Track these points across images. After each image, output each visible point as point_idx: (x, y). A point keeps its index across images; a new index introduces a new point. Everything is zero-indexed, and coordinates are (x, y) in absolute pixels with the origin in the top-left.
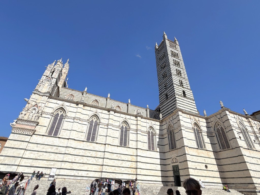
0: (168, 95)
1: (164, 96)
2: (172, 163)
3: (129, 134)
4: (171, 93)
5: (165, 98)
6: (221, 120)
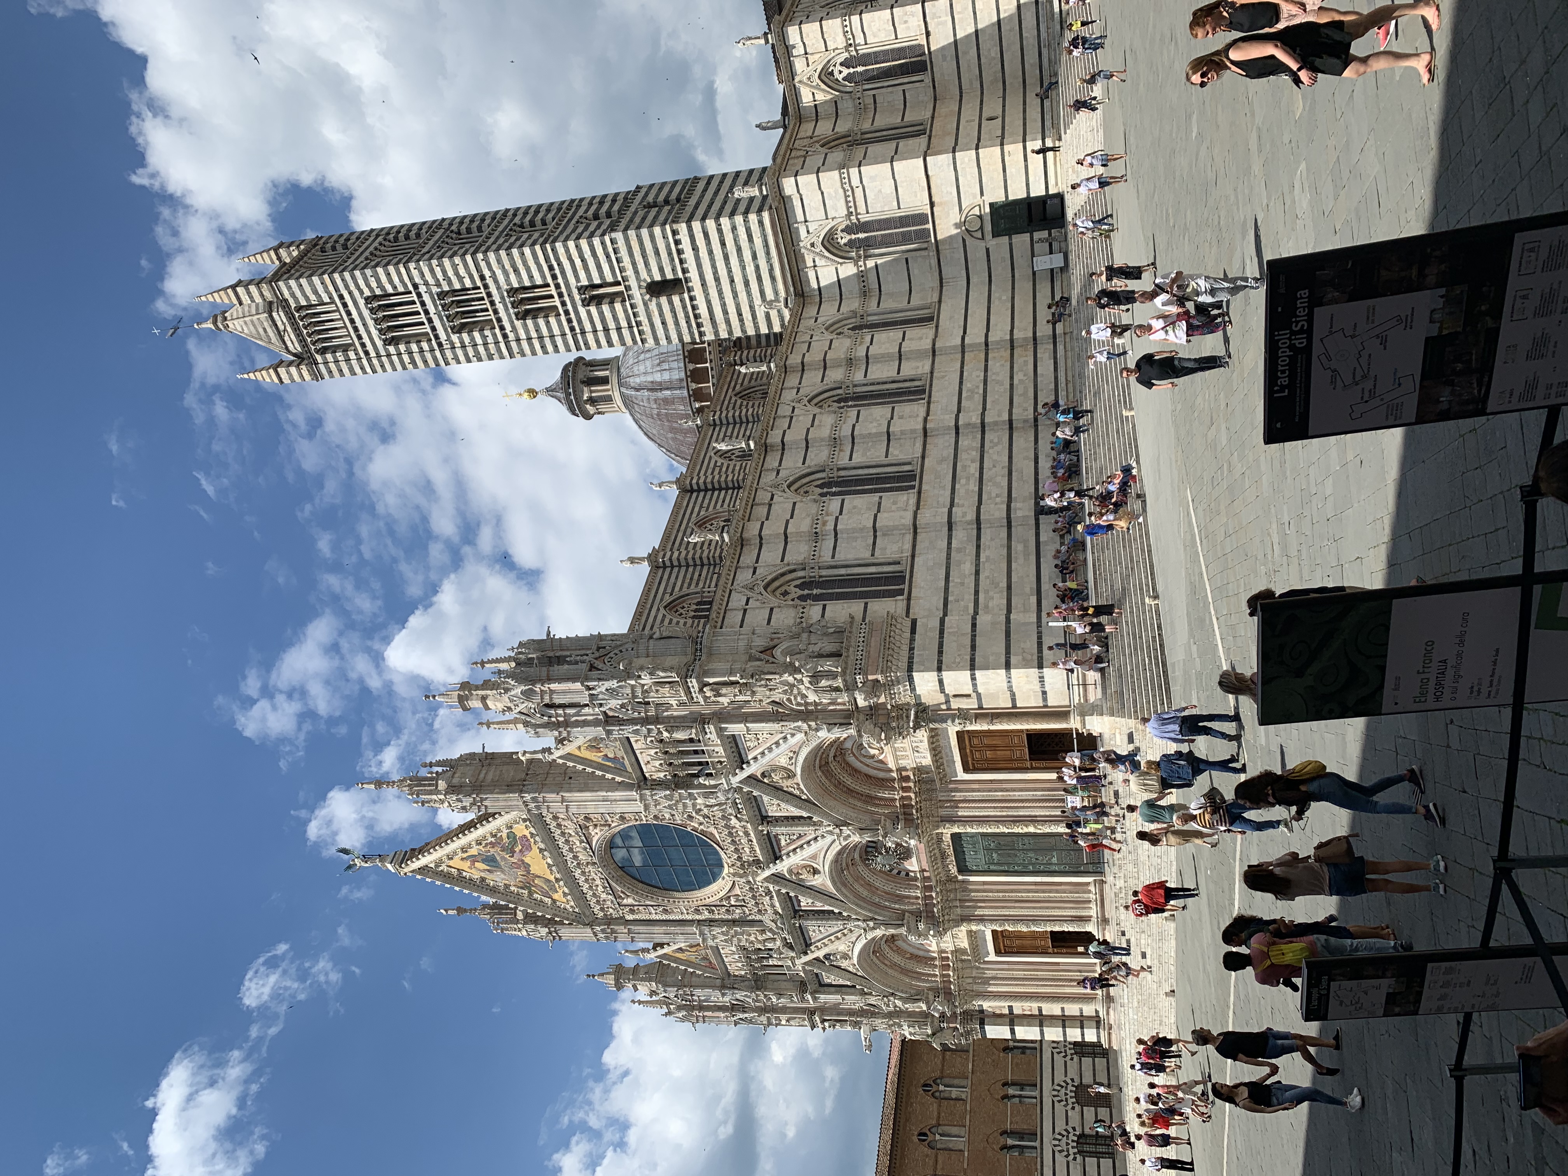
0: (658, 278)
1: (659, 307)
2: (983, 238)
3: (872, 384)
4: (657, 253)
5: (671, 303)
6: (817, 56)
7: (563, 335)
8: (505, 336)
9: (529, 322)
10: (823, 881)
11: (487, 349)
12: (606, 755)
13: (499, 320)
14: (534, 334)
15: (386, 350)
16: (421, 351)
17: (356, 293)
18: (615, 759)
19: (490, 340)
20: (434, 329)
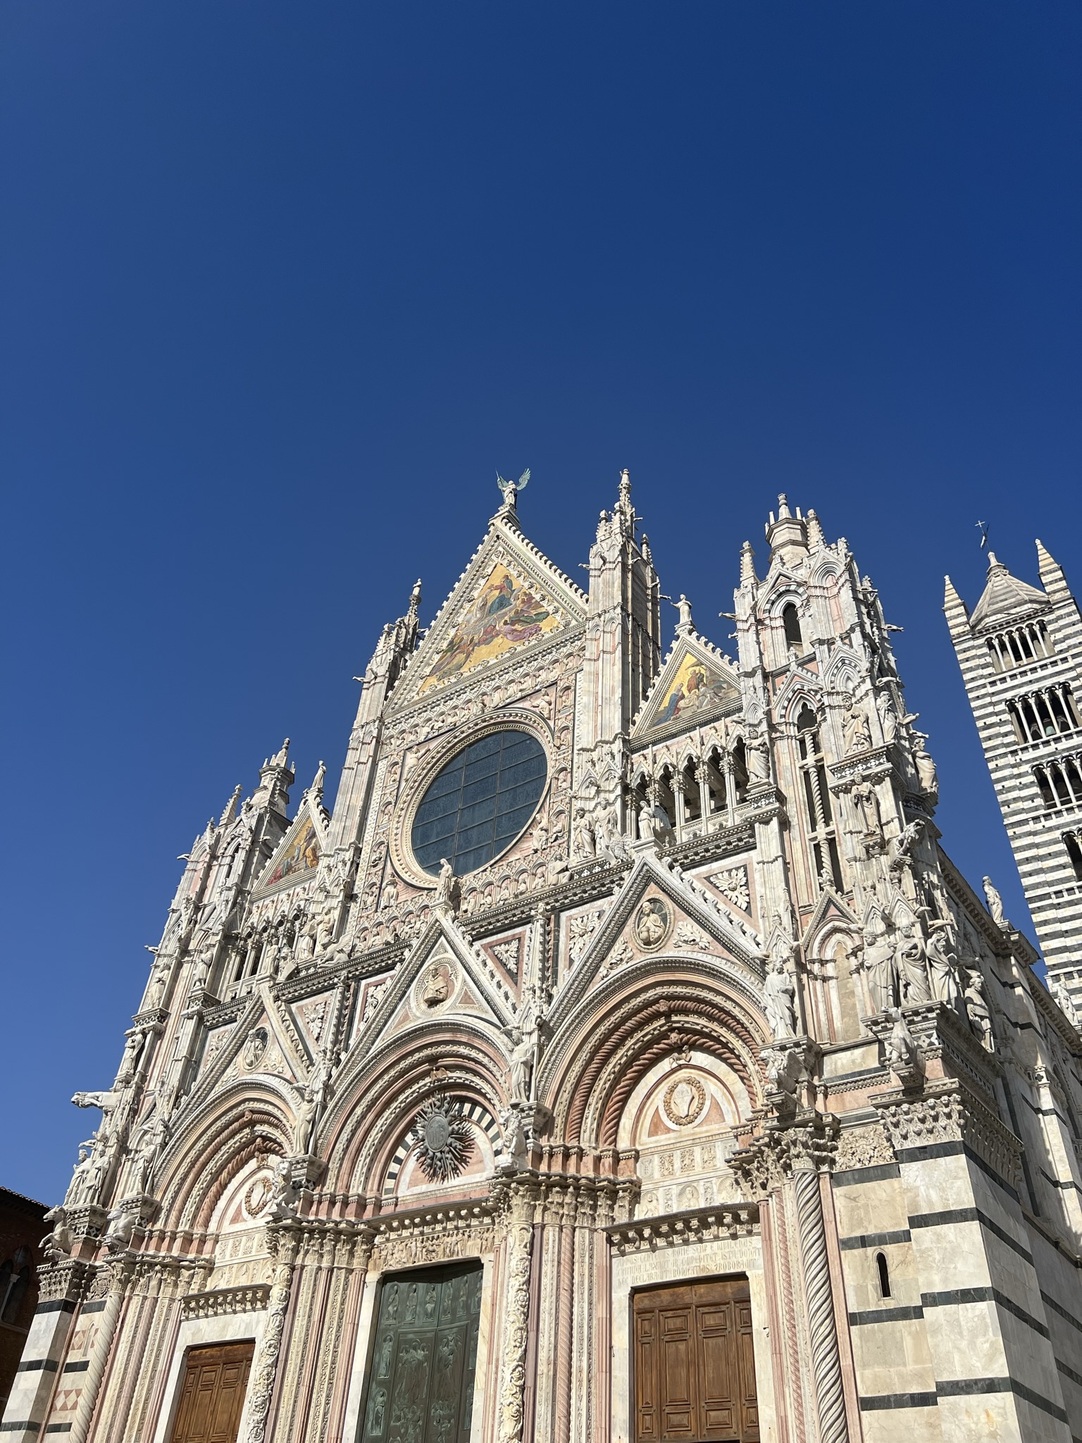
7: (1050, 884)
8: (1036, 819)
9: (1063, 847)
10: (415, 1013)
11: (1015, 800)
12: (683, 697)
13: (1059, 813)
14: (1042, 851)
15: (999, 702)
16: (1006, 735)
17: (1073, 674)
18: (674, 708)
19: (1028, 804)
20: (1035, 747)
